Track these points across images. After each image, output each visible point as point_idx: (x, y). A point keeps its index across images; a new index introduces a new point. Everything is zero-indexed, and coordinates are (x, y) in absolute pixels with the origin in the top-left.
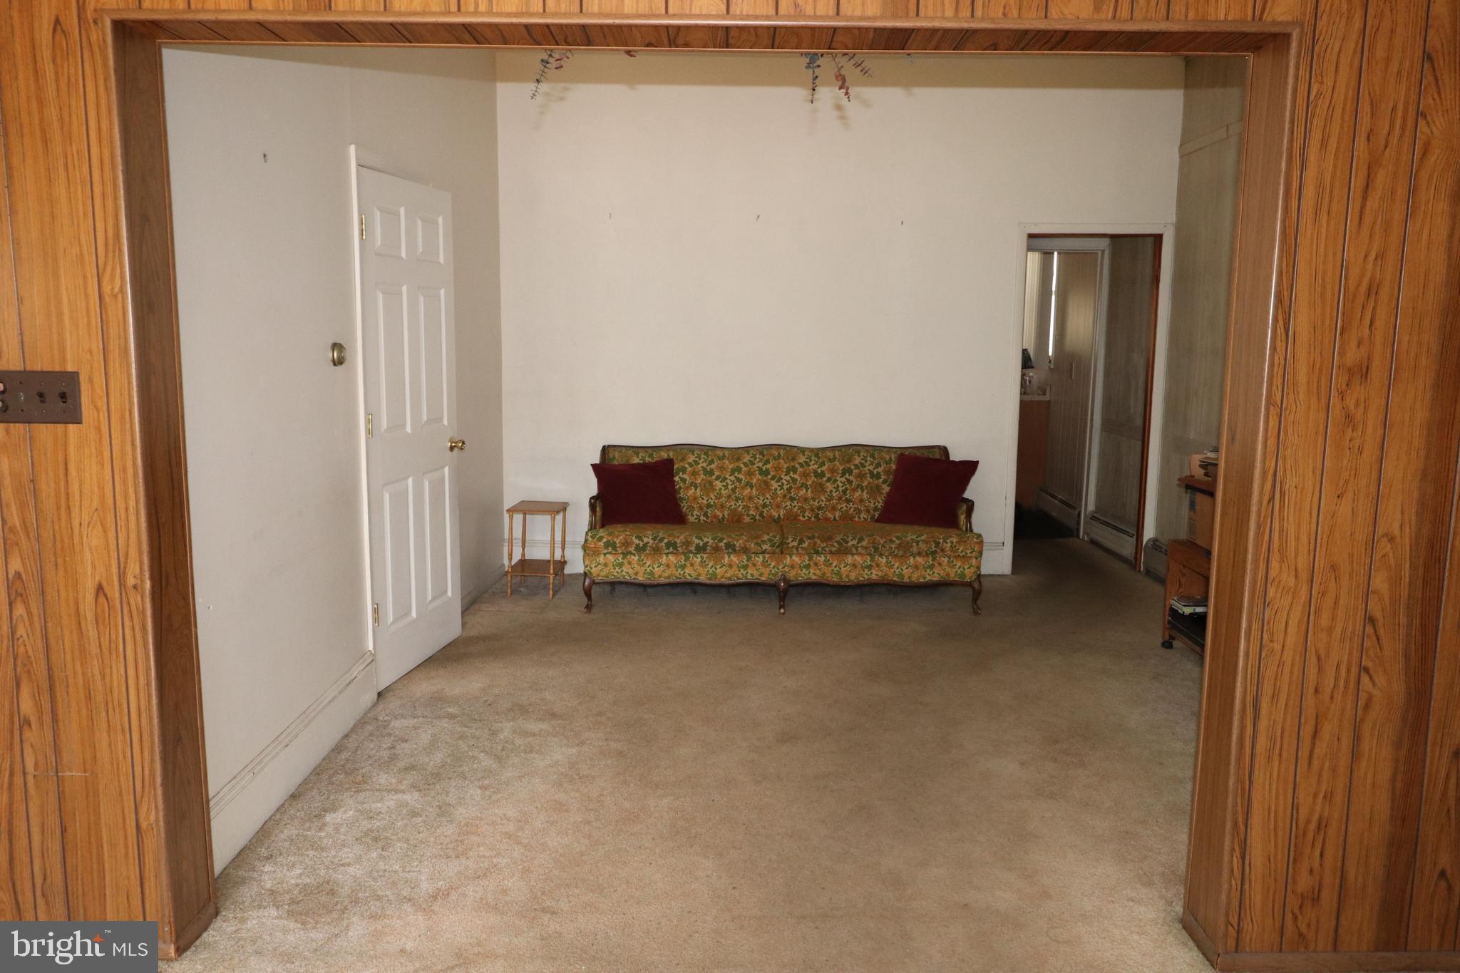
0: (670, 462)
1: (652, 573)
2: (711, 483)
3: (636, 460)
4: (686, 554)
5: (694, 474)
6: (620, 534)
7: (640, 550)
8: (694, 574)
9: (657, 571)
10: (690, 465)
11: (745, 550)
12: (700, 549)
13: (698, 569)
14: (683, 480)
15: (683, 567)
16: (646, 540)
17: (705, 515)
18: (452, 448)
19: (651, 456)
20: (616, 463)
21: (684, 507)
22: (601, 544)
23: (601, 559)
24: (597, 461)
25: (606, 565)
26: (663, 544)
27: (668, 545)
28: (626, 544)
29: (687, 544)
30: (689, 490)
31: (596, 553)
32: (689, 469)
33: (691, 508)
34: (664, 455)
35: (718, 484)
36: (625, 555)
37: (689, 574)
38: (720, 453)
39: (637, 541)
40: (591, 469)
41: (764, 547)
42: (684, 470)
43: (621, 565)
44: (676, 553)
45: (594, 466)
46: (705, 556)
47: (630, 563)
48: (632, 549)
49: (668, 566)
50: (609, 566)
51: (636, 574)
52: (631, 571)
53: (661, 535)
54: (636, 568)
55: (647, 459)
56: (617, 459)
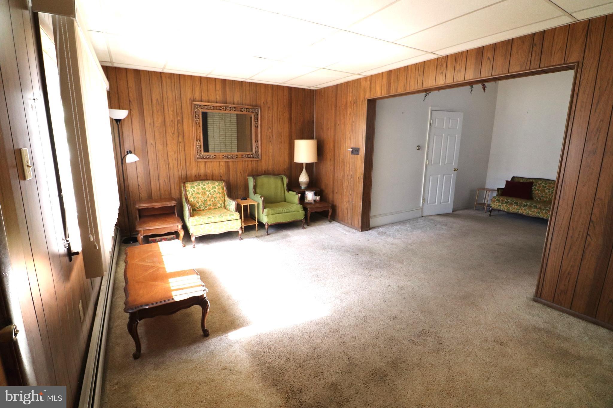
0: (532, 183)
1: (509, 209)
2: (544, 190)
3: (522, 181)
4: (520, 206)
5: (540, 187)
6: (501, 199)
7: (506, 203)
8: (522, 212)
9: (511, 209)
10: (539, 184)
11: (540, 208)
12: (525, 206)
13: (523, 211)
14: (535, 188)
15: (519, 210)
16: (509, 200)
17: (540, 199)
18: (454, 170)
19: (527, 180)
20: (515, 181)
21: (534, 195)
22: (496, 199)
23: (495, 203)
24: (510, 180)
25: (496, 205)
26: (514, 202)
27: (515, 203)
28: (503, 201)
29: (521, 203)
30: (536, 191)
31: (494, 202)
32: (538, 185)
33: (536, 197)
34: (531, 180)
35: (547, 191)
36: (502, 203)
37: (520, 212)
38: (550, 182)
39: (506, 200)
40: (505, 182)
41: (547, 209)
42: (536, 185)
43: (500, 206)
44: (517, 205)
45: (507, 182)
46: (526, 208)
47: (503, 206)
48: (504, 202)
49: (514, 208)
51: (504, 209)
52: (503, 208)
53: (514, 200)
54: (505, 207)
55: (525, 181)
56: (516, 180)
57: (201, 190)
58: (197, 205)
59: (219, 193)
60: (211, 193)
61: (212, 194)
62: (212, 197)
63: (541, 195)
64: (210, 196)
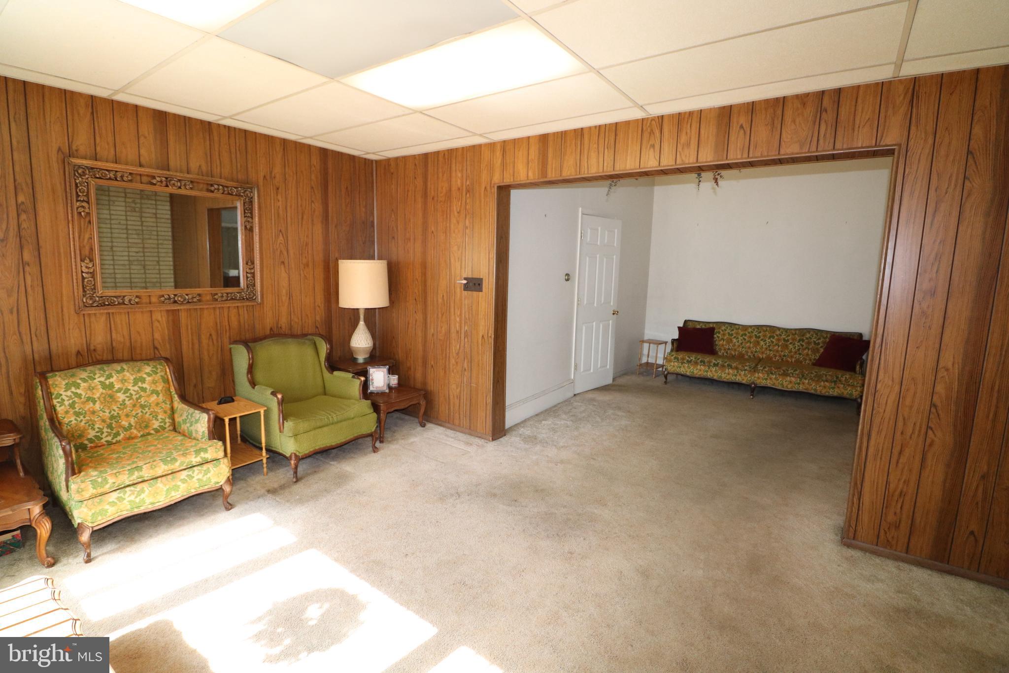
0: (713, 329)
1: (693, 372)
2: (731, 340)
3: (698, 327)
4: (709, 366)
5: (724, 335)
6: (681, 355)
7: (689, 362)
8: (712, 375)
9: (695, 372)
10: (722, 331)
11: (737, 368)
12: (715, 365)
13: (714, 373)
14: (718, 337)
15: (707, 371)
16: (691, 358)
17: (727, 353)
18: (613, 314)
19: (705, 326)
20: (689, 327)
21: (717, 348)
22: (673, 358)
23: (672, 364)
24: (681, 325)
25: (674, 366)
26: (699, 361)
27: (701, 361)
28: (683, 359)
29: (710, 362)
30: (720, 341)
31: (670, 361)
32: (722, 332)
33: (720, 349)
34: (711, 326)
35: (735, 340)
36: (682, 363)
37: (709, 375)
38: (737, 327)
39: (687, 358)
40: (677, 329)
41: (746, 368)
42: (719, 333)
43: (680, 367)
44: (704, 365)
45: (679, 328)
46: (717, 368)
47: (684, 367)
48: (685, 361)
49: (700, 370)
50: (674, 367)
51: (686, 372)
52: (684, 370)
53: (698, 357)
54: (687, 369)
55: (703, 327)
56: (690, 326)
57: (101, 390)
58: (90, 431)
59: (154, 392)
60: (131, 395)
61: (134, 397)
62: (134, 406)
63: (727, 347)
64: (127, 403)
